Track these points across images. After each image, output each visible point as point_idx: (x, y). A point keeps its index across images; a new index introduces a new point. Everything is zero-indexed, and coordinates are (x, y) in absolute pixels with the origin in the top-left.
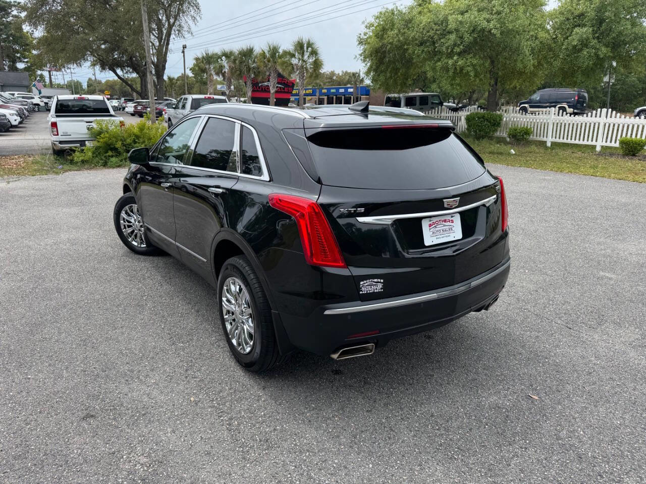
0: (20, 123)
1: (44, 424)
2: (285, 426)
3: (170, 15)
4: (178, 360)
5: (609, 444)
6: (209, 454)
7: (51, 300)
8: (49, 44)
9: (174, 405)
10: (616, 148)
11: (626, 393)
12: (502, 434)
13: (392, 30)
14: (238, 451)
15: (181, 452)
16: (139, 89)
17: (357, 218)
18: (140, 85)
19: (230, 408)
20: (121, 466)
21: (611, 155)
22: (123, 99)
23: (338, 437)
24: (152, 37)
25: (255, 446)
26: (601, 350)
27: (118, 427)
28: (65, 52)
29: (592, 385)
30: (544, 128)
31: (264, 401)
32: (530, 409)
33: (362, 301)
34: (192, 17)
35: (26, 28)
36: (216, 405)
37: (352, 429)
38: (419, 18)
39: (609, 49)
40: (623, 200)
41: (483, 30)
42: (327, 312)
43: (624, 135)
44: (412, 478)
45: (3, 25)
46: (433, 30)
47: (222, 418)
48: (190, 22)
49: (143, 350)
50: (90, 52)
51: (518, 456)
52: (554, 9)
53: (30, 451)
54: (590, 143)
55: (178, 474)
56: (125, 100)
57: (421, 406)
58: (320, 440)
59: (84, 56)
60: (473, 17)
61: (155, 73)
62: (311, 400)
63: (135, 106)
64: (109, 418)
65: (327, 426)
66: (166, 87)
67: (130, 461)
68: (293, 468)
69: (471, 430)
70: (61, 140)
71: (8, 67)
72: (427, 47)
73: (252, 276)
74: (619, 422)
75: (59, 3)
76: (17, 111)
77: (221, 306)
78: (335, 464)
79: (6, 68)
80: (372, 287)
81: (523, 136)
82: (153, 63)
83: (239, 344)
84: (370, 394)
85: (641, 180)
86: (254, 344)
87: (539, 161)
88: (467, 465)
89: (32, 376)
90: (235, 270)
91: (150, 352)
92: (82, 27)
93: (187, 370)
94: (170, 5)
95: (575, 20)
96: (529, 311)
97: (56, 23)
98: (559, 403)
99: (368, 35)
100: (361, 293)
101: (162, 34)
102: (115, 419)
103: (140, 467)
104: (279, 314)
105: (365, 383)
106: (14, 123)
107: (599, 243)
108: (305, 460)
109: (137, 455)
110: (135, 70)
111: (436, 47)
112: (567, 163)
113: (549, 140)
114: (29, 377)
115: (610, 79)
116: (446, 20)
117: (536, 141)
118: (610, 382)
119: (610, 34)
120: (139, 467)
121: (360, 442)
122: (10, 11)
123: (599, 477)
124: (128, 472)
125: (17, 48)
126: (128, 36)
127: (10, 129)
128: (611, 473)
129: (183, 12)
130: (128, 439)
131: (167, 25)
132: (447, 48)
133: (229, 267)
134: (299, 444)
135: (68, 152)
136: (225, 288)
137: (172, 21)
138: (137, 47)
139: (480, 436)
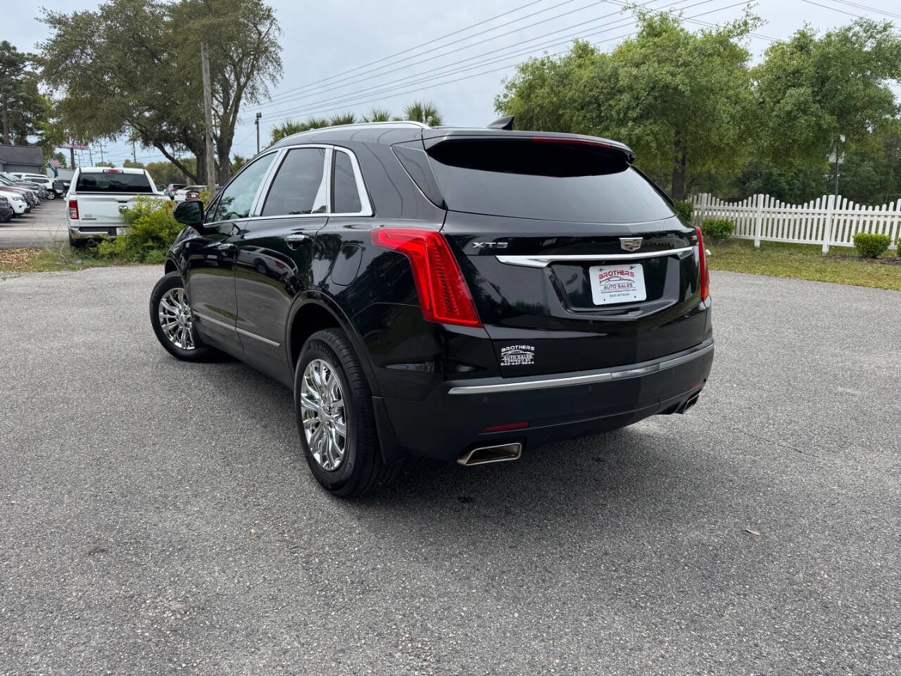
0: (27, 211)
1: (29, 560)
2: (389, 564)
3: (241, 72)
4: (234, 484)
5: (867, 591)
6: (274, 598)
7: (53, 411)
8: (73, 110)
9: (225, 538)
10: (849, 249)
11: (886, 529)
12: (710, 577)
13: (541, 87)
14: (319, 596)
15: (233, 595)
16: (194, 172)
17: (497, 256)
18: (196, 168)
19: (309, 542)
20: (142, 613)
21: (844, 257)
22: (171, 186)
23: (468, 578)
24: (216, 102)
25: (345, 589)
26: (846, 478)
27: (140, 565)
28: (94, 120)
29: (837, 519)
30: (750, 224)
31: (359, 534)
32: (749, 547)
33: (504, 378)
34: (270, 75)
35: (42, 88)
36: (287, 538)
37: (488, 569)
38: (578, 72)
39: (835, 117)
40: (864, 308)
41: (666, 87)
42: (452, 392)
43: (860, 230)
44: (578, 631)
45: (11, 84)
46: (597, 87)
47: (296, 555)
48: (268, 83)
49: (183, 471)
50: (129, 121)
51: (734, 605)
52: (760, 65)
53: (6, 593)
54: (813, 242)
55: (227, 624)
56: (174, 186)
57: (589, 542)
58: (440, 582)
59: (121, 127)
60: (651, 70)
61: (218, 150)
62: (427, 533)
63: (188, 193)
64: (127, 554)
65: (452, 564)
66: (232, 171)
67: (156, 608)
68: (400, 617)
69: (663, 571)
70: (82, 225)
71: (15, 141)
72: (591, 111)
73: (345, 352)
74: (879, 564)
75: (89, 55)
76: (23, 195)
77: (299, 405)
78: (464, 612)
79: (12, 142)
80: (519, 356)
81: (721, 232)
82: (215, 136)
83: (324, 459)
84: (514, 527)
85: (886, 285)
86: (345, 452)
87: (744, 264)
88: (660, 615)
89: (17, 501)
90: (320, 347)
91: (193, 474)
92: (119, 88)
93: (246, 497)
94: (241, 60)
95: (788, 78)
96: (741, 431)
97: (84, 82)
98: (790, 540)
99: (509, 98)
100: (502, 364)
101: (229, 99)
102: (136, 554)
103: (170, 615)
104: (383, 400)
105: (507, 513)
106: (18, 211)
107: (834, 355)
108: (419, 608)
109: (167, 599)
110: (191, 147)
111: (602, 112)
112: (783, 266)
113: (758, 239)
114: (13, 502)
115: (837, 160)
116: (615, 74)
117: (740, 240)
118: (863, 516)
119: (836, 96)
120: (168, 614)
121: (500, 585)
122: (21, 66)
123: (855, 632)
124: (152, 621)
125: (29, 116)
126: (182, 101)
127: (12, 220)
128: (873, 627)
129: (259, 70)
130: (154, 579)
131: (235, 87)
132: (618, 113)
133: (312, 346)
134: (409, 587)
135: (91, 243)
136: (305, 377)
137: (243, 80)
138: (195, 115)
139: (676, 579)
